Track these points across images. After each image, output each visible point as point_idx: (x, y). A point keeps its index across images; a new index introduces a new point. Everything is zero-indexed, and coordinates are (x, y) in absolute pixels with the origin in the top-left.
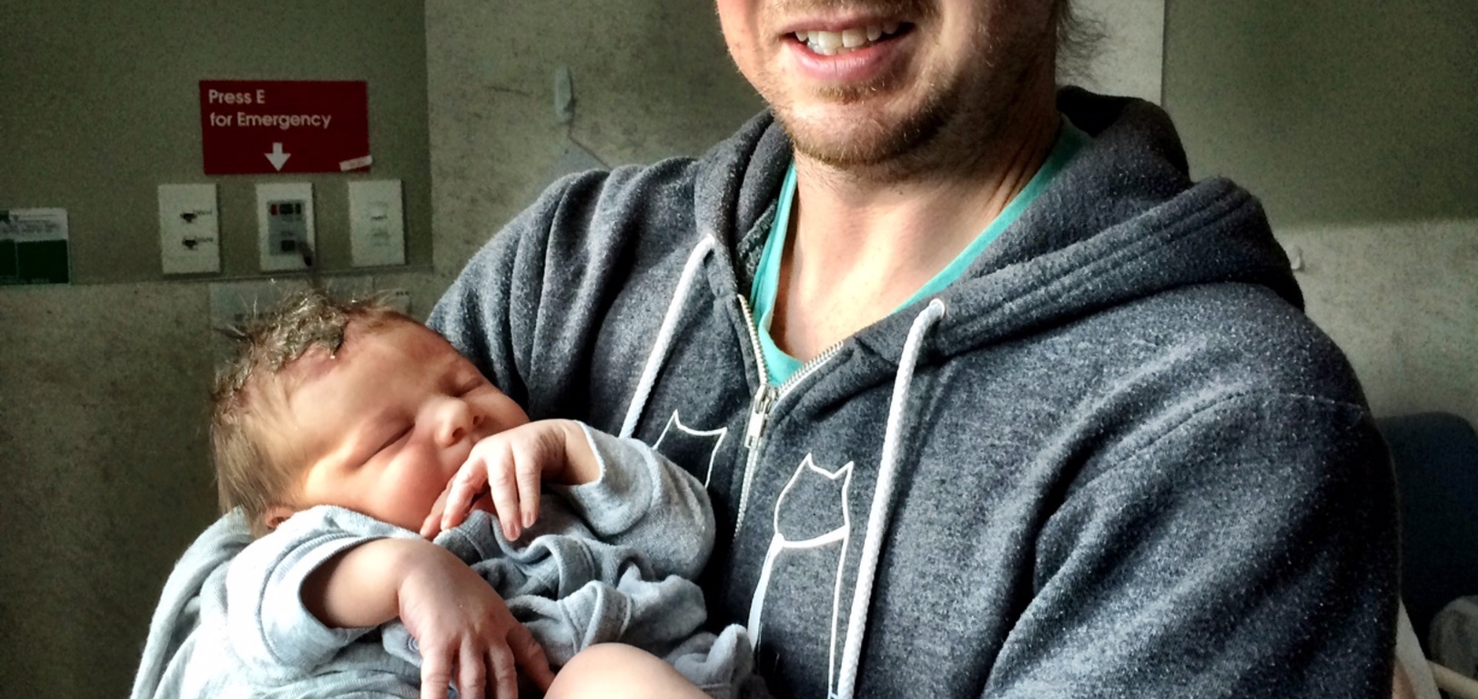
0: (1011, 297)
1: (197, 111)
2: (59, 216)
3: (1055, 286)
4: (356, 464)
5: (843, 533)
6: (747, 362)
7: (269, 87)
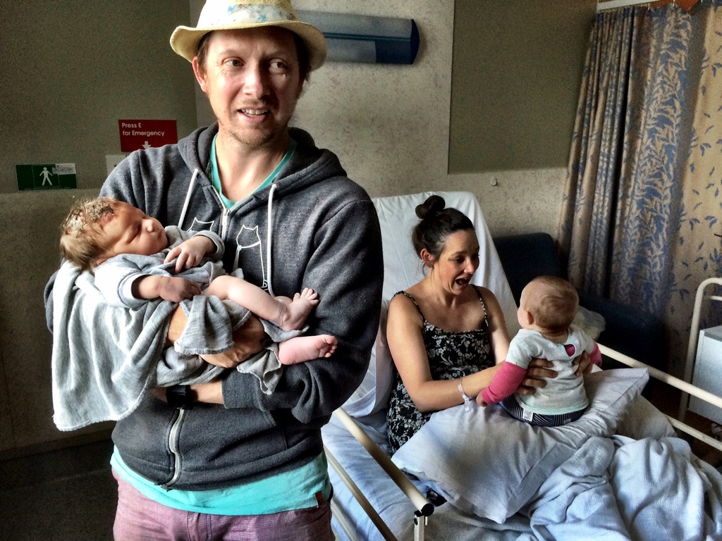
0: (293, 183)
1: (118, 130)
2: (73, 165)
3: (303, 180)
4: (129, 241)
5: (259, 242)
6: (219, 203)
7: (143, 122)
